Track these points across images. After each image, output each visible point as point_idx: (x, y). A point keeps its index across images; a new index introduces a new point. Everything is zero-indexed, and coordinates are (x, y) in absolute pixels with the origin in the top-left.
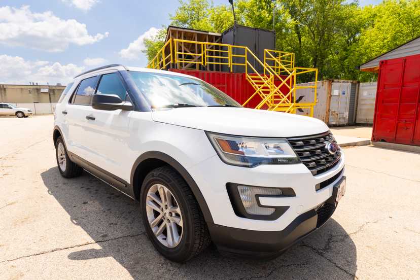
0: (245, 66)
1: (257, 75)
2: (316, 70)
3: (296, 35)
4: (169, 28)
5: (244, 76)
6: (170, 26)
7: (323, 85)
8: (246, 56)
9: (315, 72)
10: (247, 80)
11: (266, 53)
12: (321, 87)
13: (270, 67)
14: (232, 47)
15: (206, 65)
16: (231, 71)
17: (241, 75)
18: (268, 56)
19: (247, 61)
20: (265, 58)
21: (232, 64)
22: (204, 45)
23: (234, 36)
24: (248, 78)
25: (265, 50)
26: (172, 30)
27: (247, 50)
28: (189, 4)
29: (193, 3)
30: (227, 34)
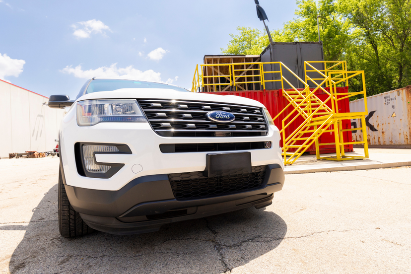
0: (281, 82)
1: (294, 90)
2: (363, 72)
3: (369, 45)
4: (204, 58)
5: (280, 92)
6: (206, 56)
7: (399, 95)
8: (281, 71)
9: (361, 74)
10: (284, 97)
11: (306, 65)
12: (397, 97)
13: (312, 80)
14: (263, 64)
15: (235, 85)
16: (264, 88)
17: (276, 91)
18: (308, 68)
19: (282, 77)
20: (306, 71)
21: (264, 81)
22: (231, 66)
23: (271, 54)
24: (286, 94)
25: (305, 62)
26: (207, 59)
27: (282, 65)
28: (240, 36)
29: (244, 34)
30: (264, 54)
